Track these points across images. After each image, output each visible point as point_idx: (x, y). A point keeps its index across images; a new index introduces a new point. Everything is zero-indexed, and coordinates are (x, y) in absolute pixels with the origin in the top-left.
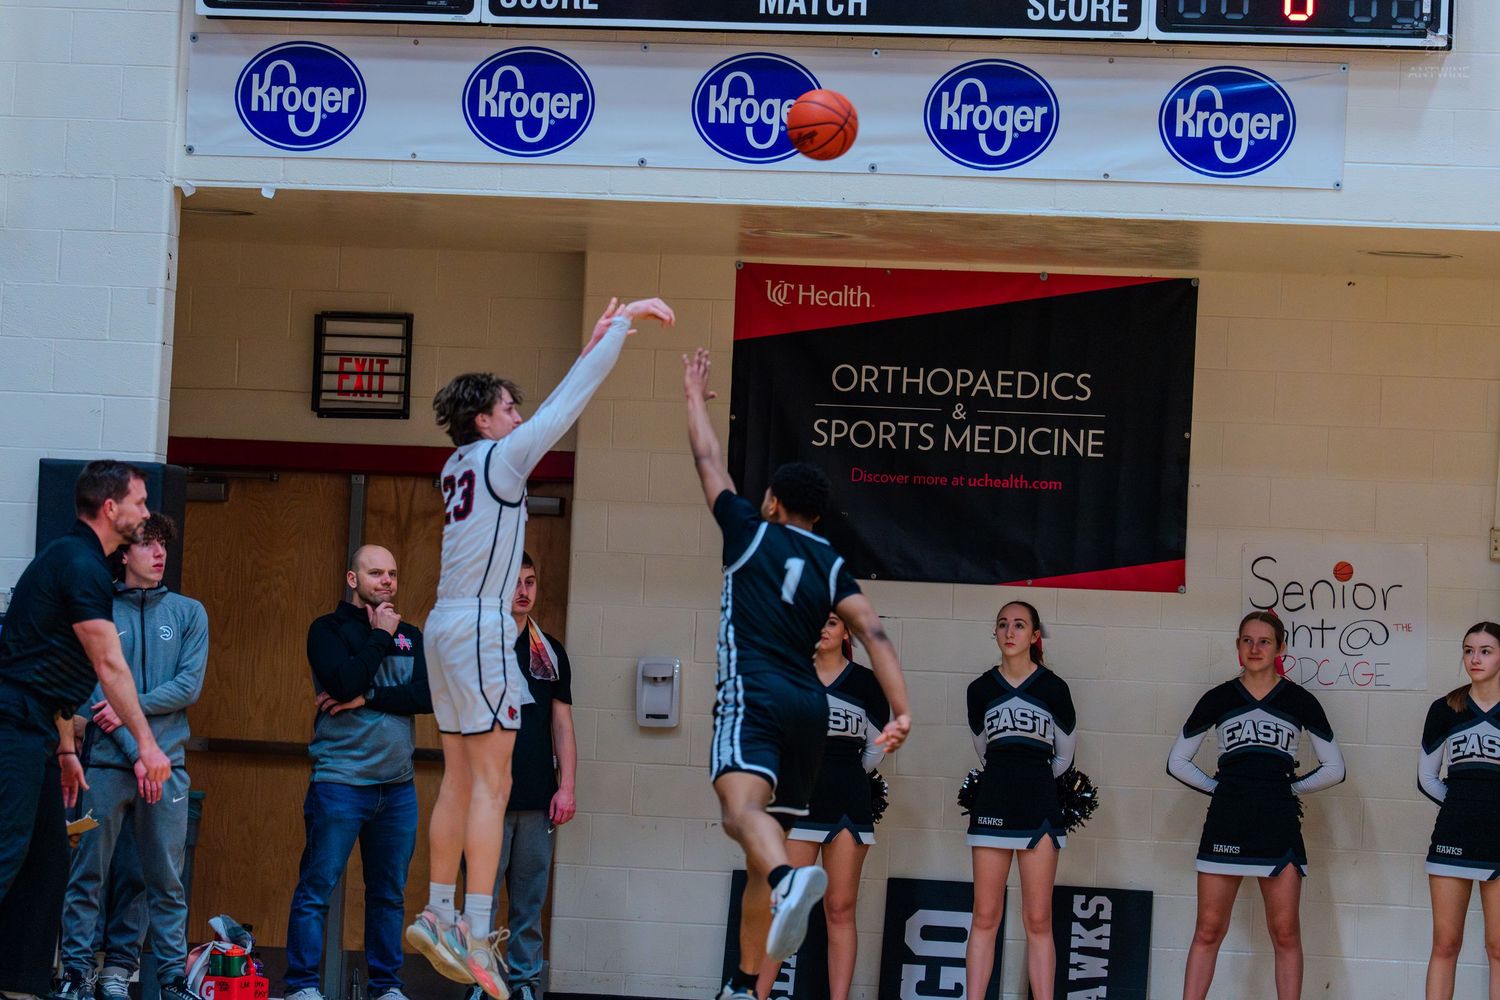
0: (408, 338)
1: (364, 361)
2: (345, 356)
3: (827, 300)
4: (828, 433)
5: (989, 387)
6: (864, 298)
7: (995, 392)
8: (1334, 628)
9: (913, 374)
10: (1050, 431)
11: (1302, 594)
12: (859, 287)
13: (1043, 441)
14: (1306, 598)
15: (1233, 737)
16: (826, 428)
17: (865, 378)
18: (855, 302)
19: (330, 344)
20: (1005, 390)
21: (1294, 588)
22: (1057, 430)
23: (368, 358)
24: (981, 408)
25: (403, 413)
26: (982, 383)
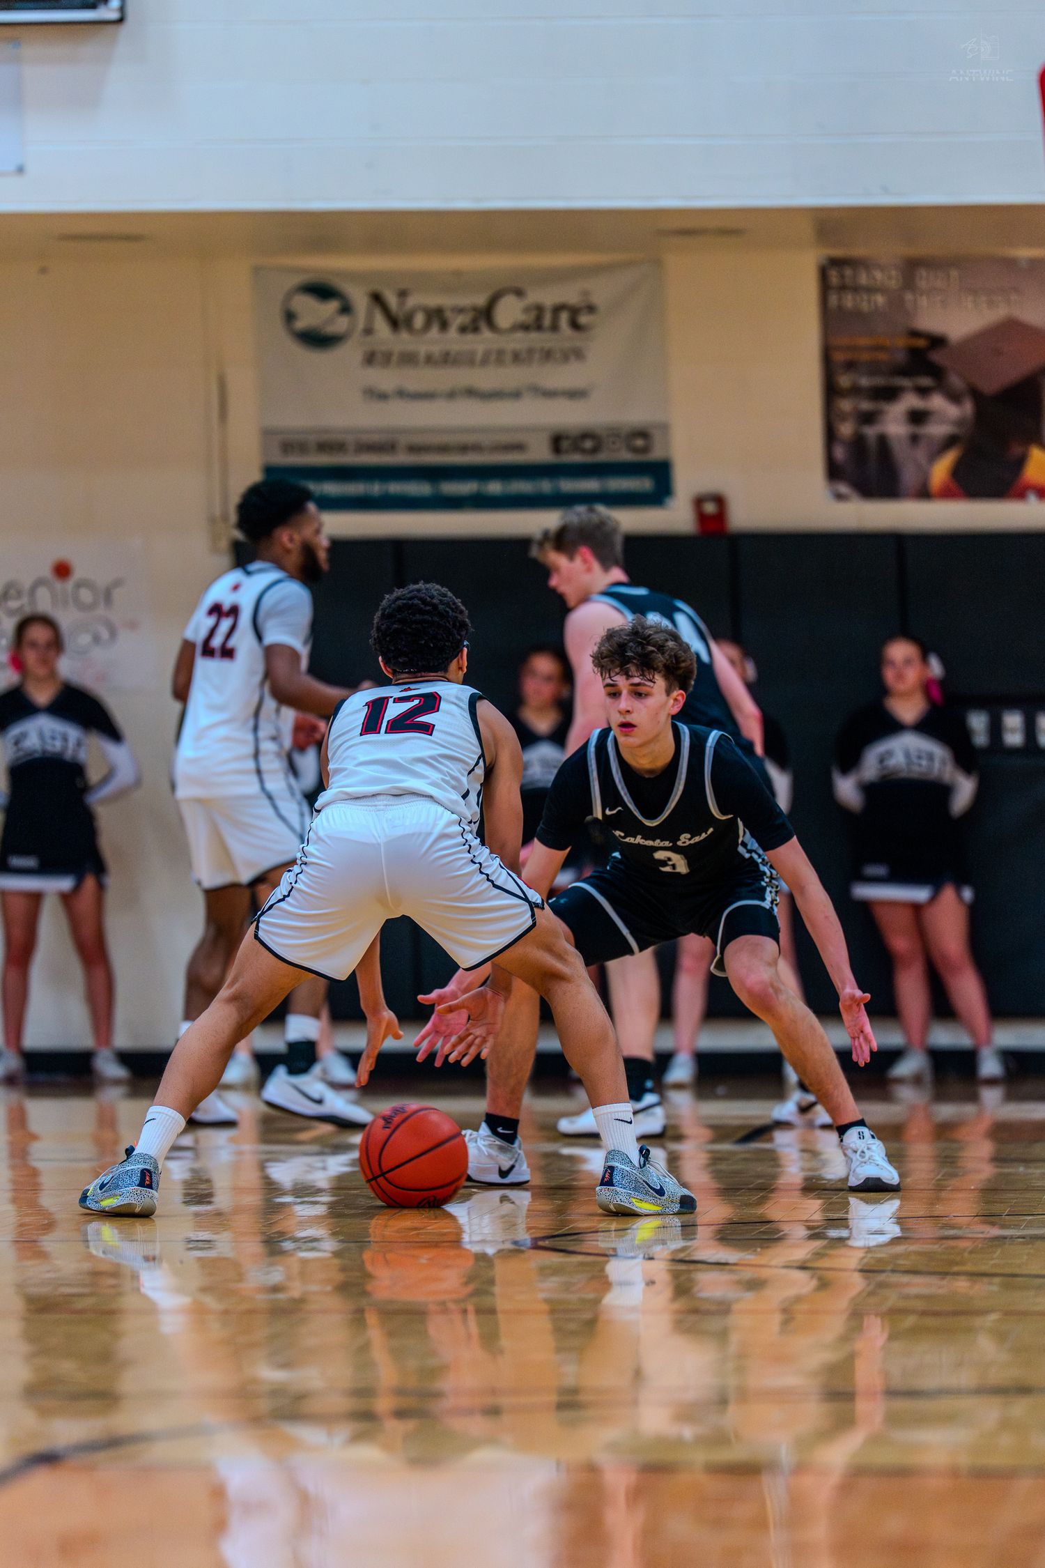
11: (19, 596)
14: (24, 600)
21: (12, 592)
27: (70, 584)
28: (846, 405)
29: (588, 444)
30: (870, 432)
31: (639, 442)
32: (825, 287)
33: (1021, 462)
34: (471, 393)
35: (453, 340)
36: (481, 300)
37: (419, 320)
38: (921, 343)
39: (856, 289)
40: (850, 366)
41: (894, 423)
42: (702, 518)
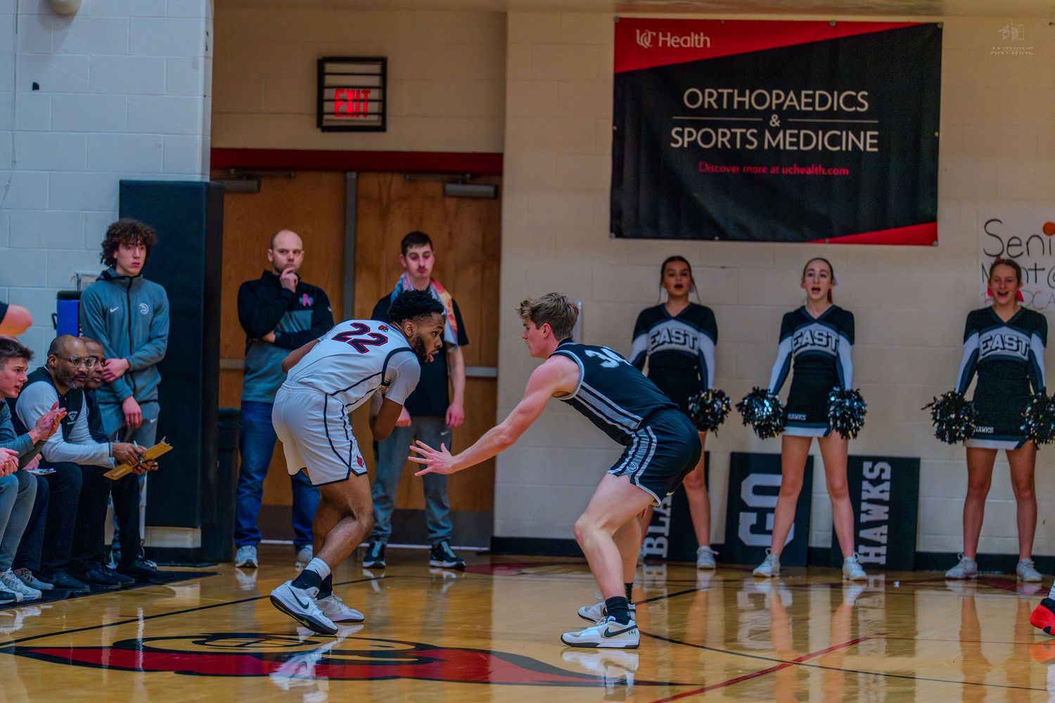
0: (383, 75)
1: (354, 91)
2: (340, 88)
3: (679, 44)
4: (682, 138)
5: (795, 103)
6: (705, 42)
7: (800, 105)
8: (1043, 269)
9: (742, 94)
10: (838, 133)
11: (1020, 245)
12: (702, 34)
13: (835, 141)
14: (1024, 248)
15: (987, 346)
16: (681, 134)
17: (707, 98)
18: (699, 44)
19: (329, 80)
20: (807, 104)
21: (1015, 242)
22: (844, 133)
23: (356, 90)
24: (789, 118)
25: (382, 128)
26: (790, 100)
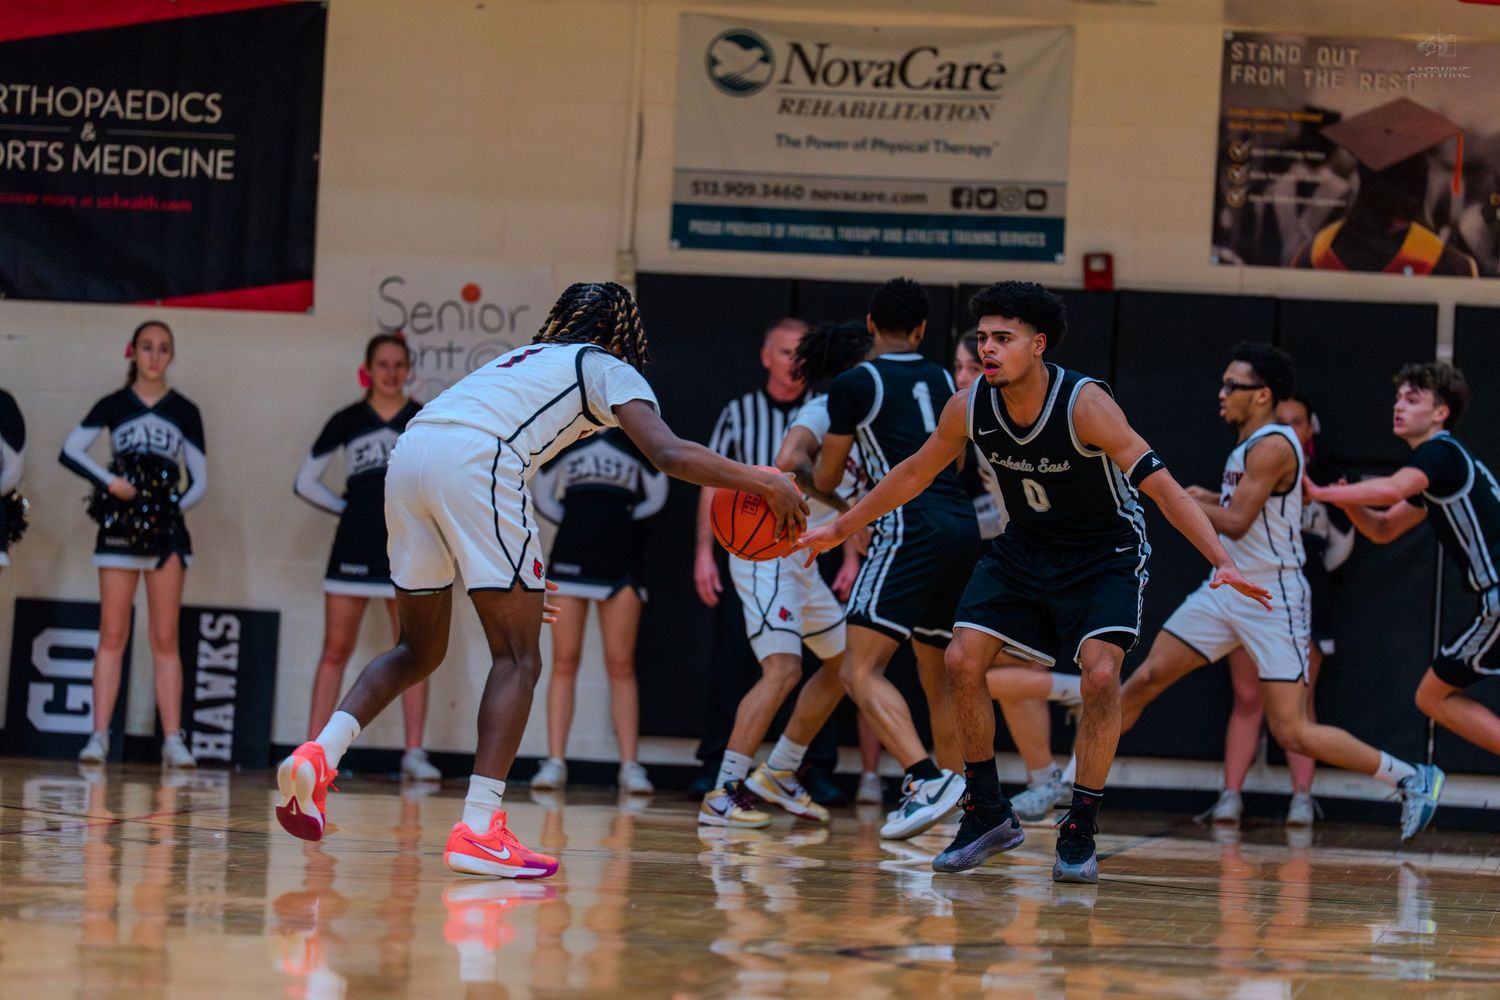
5: (118, 107)
7: (124, 111)
8: (462, 350)
9: (43, 93)
10: (177, 151)
11: (430, 315)
13: (173, 162)
14: (433, 320)
15: (361, 458)
20: (134, 110)
21: (421, 310)
22: (186, 152)
24: (110, 129)
26: (111, 104)
27: (477, 306)
28: (1238, 174)
29: (987, 199)
30: (1258, 200)
31: (1036, 200)
32: (1228, 60)
33: (1402, 236)
34: (879, 143)
35: (866, 93)
36: (897, 57)
37: (836, 72)
38: (1317, 118)
39: (1258, 64)
40: (1245, 137)
41: (1282, 194)
42: (1088, 273)
